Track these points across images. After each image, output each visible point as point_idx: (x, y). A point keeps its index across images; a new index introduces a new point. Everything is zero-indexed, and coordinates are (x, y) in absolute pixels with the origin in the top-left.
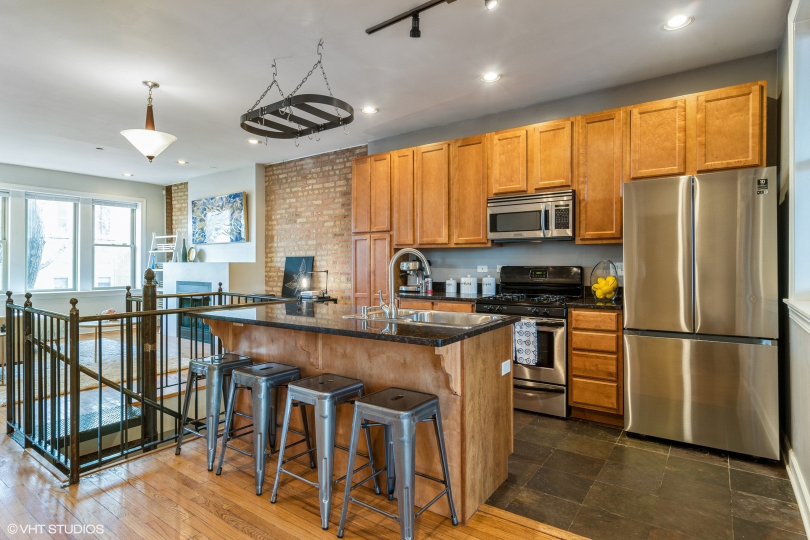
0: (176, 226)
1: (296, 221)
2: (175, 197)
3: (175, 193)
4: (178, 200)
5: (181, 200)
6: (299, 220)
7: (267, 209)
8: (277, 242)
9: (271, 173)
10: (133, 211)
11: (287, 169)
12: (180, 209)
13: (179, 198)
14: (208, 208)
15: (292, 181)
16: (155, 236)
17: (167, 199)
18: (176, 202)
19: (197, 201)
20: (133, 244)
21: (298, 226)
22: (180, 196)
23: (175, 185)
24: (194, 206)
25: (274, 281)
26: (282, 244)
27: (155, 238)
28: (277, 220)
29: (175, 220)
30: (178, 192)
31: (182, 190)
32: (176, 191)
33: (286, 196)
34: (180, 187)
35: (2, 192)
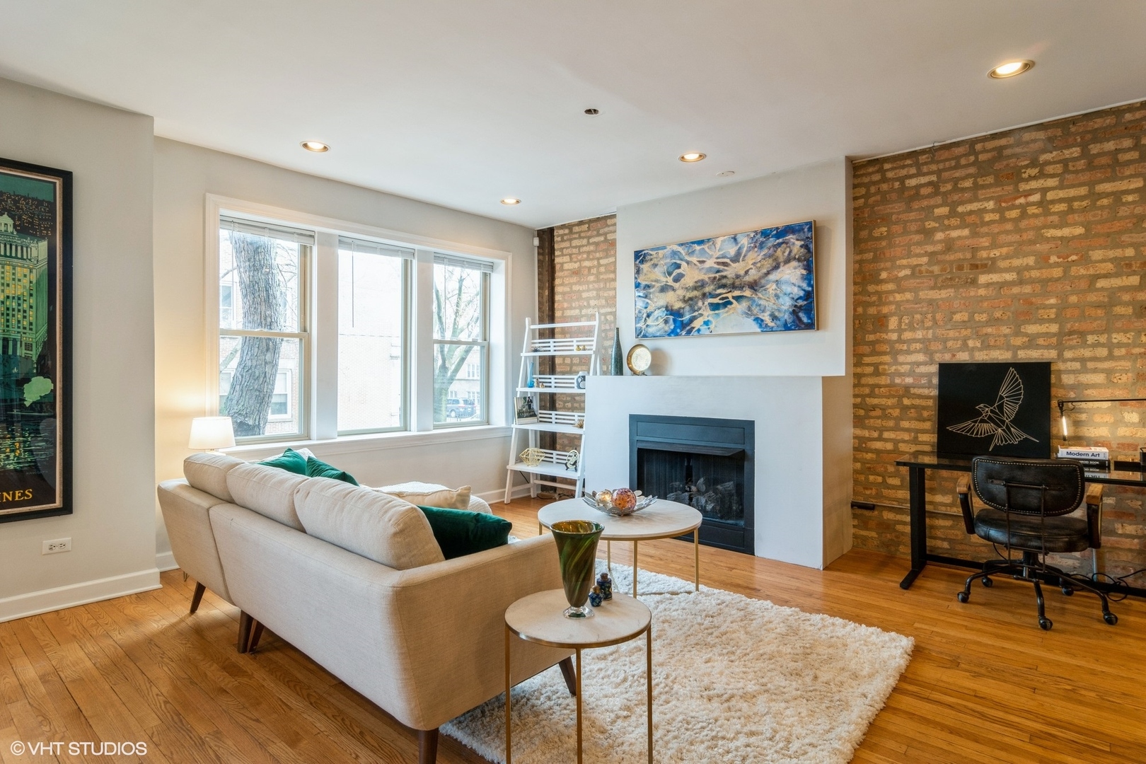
0: (566, 305)
1: (974, 282)
2: (562, 249)
3: (563, 241)
4: (570, 255)
5: (580, 253)
6: (983, 279)
7: (858, 258)
8: (900, 331)
9: (877, 177)
10: (486, 277)
11: (938, 162)
12: (576, 273)
13: (575, 251)
14: (688, 263)
15: (956, 189)
16: (529, 325)
17: (539, 254)
18: (566, 259)
19: (652, 250)
20: (485, 340)
21: (982, 292)
22: (576, 247)
23: (563, 227)
24: (642, 262)
25: (885, 417)
26: (919, 334)
27: (529, 329)
28: (897, 280)
29: (564, 294)
30: (570, 240)
31: (582, 235)
32: (565, 238)
33: (932, 224)
34: (576, 229)
35: (301, 235)
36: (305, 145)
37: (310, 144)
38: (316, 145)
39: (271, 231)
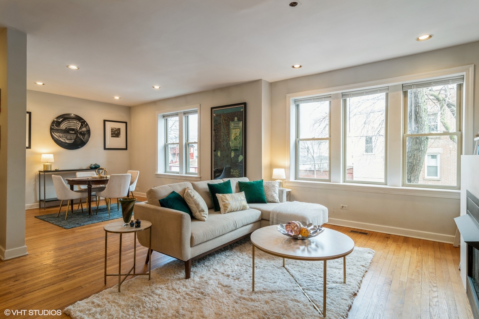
10: (460, 86)
20: (460, 131)
35: (327, 97)
36: (293, 67)
37: (295, 66)
38: (297, 66)
39: (314, 100)
